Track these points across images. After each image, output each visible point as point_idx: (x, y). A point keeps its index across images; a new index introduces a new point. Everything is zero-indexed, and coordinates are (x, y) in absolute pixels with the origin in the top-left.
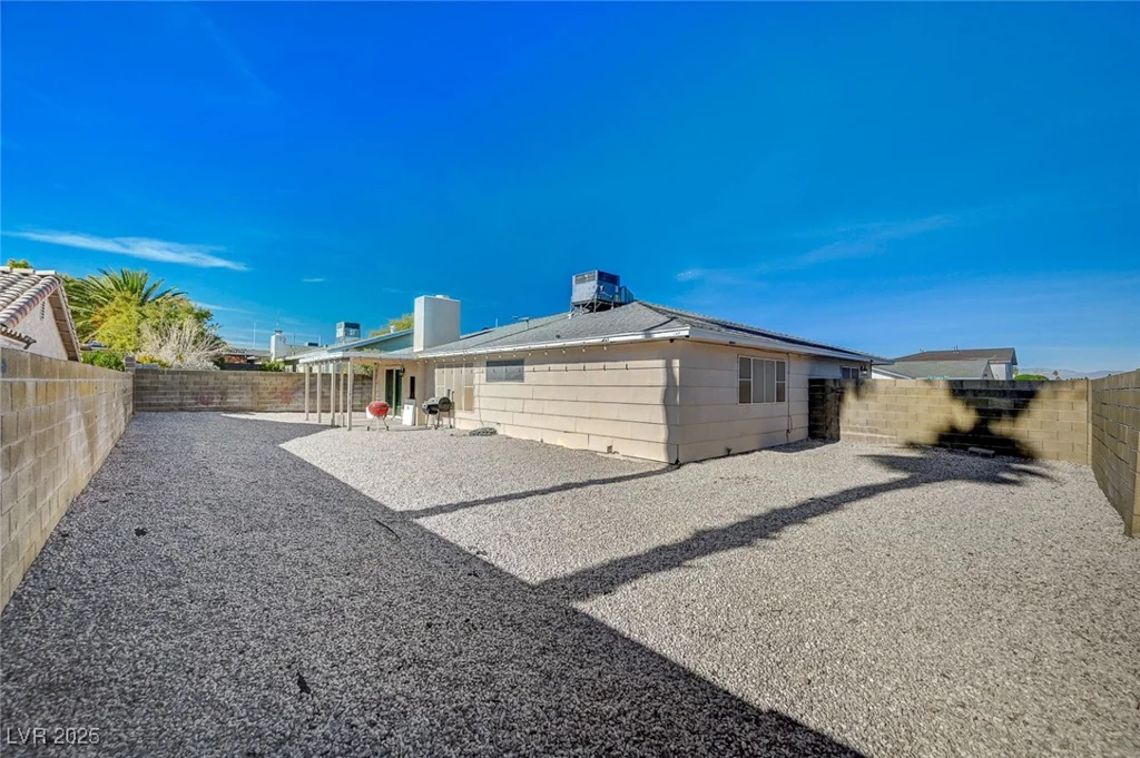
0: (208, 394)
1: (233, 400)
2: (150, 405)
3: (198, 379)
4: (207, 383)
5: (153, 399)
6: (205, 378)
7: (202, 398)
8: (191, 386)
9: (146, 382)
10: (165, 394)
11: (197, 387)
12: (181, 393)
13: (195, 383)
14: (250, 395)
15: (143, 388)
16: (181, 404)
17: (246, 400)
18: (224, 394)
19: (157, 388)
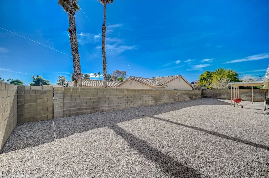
0: (216, 94)
1: (222, 96)
2: (205, 96)
3: (214, 91)
4: (216, 92)
5: (206, 95)
6: (216, 91)
7: (215, 95)
8: (213, 93)
9: (204, 92)
10: (208, 94)
11: (214, 93)
12: (211, 94)
13: (214, 92)
14: (227, 95)
15: (204, 93)
16: (211, 97)
17: (226, 96)
18: (220, 95)
19: (206, 93)
